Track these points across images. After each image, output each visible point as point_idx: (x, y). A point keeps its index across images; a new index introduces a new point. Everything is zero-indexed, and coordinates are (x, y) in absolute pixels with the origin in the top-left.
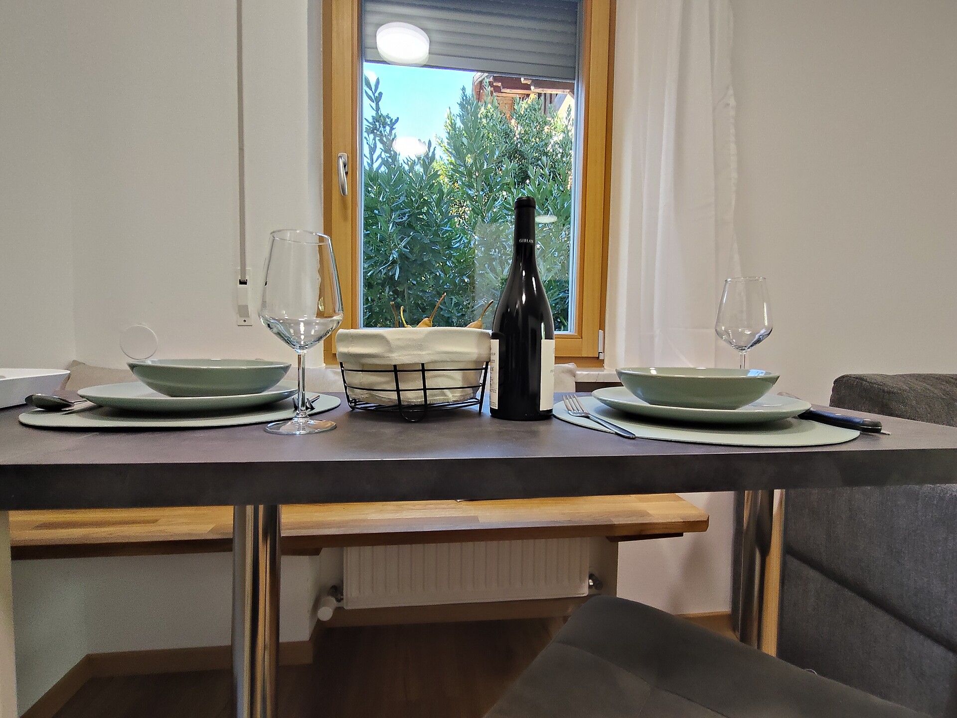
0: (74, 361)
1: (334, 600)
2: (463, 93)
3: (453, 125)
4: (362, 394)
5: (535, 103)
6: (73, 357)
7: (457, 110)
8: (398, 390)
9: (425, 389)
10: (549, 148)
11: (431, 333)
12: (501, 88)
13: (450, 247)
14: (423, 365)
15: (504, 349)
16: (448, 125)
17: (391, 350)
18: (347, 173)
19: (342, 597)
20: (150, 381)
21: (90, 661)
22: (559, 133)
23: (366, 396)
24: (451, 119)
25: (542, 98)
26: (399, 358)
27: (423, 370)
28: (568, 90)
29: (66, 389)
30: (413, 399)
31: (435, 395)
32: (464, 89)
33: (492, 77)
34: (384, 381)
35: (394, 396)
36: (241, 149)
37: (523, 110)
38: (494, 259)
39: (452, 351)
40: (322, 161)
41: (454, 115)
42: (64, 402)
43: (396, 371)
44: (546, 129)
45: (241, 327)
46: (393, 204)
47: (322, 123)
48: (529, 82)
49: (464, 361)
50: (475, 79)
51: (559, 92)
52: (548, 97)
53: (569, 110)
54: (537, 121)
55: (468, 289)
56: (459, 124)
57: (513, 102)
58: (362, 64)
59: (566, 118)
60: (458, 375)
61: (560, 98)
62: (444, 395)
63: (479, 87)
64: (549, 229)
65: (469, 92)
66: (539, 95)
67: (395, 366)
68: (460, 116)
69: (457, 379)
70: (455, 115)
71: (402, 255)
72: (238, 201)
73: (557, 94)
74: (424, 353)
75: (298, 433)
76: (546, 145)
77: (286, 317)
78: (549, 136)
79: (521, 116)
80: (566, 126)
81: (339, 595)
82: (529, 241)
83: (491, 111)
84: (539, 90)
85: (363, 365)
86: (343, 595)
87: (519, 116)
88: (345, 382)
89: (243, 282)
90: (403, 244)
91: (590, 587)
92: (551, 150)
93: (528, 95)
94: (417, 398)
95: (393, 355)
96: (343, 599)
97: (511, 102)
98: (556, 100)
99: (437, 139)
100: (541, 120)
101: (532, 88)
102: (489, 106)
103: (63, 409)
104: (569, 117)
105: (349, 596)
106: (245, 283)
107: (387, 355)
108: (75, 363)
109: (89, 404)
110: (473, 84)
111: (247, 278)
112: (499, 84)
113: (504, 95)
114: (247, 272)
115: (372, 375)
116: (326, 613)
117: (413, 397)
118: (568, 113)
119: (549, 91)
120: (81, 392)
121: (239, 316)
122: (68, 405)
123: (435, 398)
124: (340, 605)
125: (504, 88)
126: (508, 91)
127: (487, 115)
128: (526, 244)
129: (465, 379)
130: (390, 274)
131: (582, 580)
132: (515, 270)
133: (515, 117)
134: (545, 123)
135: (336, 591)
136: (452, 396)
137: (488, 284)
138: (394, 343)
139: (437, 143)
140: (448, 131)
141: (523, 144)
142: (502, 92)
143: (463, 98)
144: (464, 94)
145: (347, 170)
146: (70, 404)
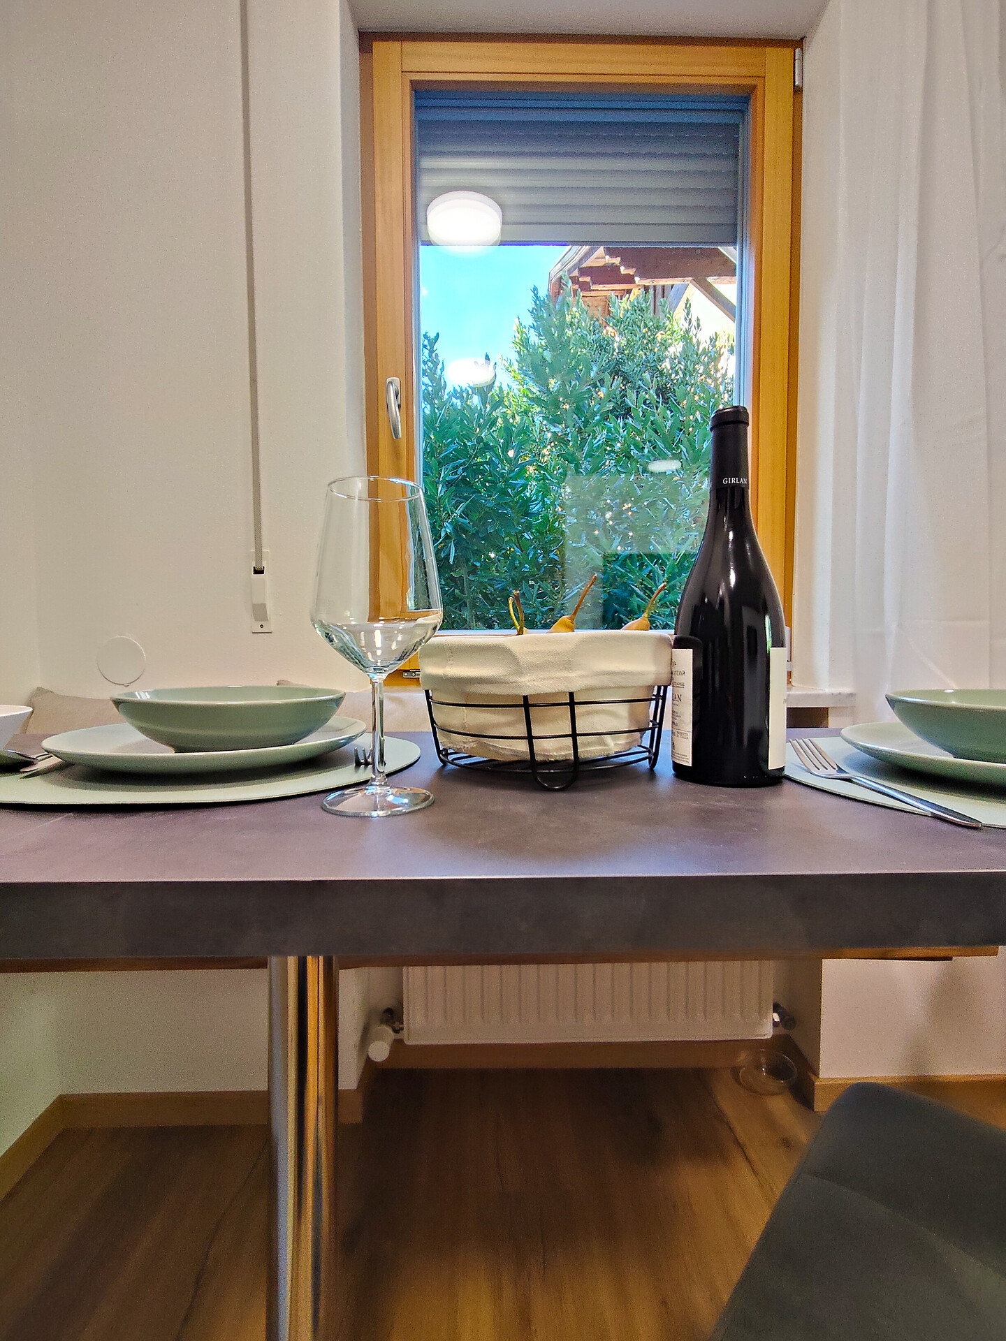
0: (39, 689)
1: (389, 1030)
2: (535, 295)
3: (525, 343)
4: (464, 743)
5: (641, 301)
6: (38, 683)
7: (529, 320)
8: (530, 738)
9: (574, 735)
10: (666, 365)
11: (585, 641)
12: (591, 284)
13: (527, 514)
14: (571, 695)
15: (700, 663)
16: (517, 340)
17: (520, 672)
18: (399, 406)
19: (401, 1026)
20: (144, 725)
21: (64, 1105)
22: (677, 342)
23: (473, 745)
24: (522, 333)
25: (651, 291)
26: (532, 684)
27: (572, 704)
28: (691, 278)
29: (27, 733)
30: (553, 751)
31: (589, 744)
32: (535, 290)
33: (577, 270)
34: (507, 723)
35: (522, 746)
36: (254, 380)
37: (622, 312)
38: (594, 527)
39: (618, 670)
40: (364, 390)
41: (525, 327)
42: (24, 758)
43: (526, 704)
44: (659, 336)
45: (256, 635)
46: (440, 454)
47: (363, 336)
48: (631, 272)
49: (632, 687)
50: (552, 275)
51: (677, 282)
52: (659, 290)
53: (688, 306)
54: (646, 326)
55: (553, 570)
56: (534, 339)
57: (607, 304)
58: (418, 248)
59: (686, 319)
60: (623, 709)
61: (678, 290)
62: (604, 743)
63: (557, 286)
64: (681, 479)
65: (543, 293)
66: (646, 288)
67: (525, 698)
68: (533, 327)
69: (620, 717)
70: (527, 326)
71: (458, 528)
72: (250, 455)
73: (672, 286)
74: (573, 675)
75: (374, 814)
76: (661, 360)
77: (353, 623)
78: (665, 345)
79: (620, 321)
80: (687, 332)
81: (397, 1023)
82: (739, 481)
83: (577, 315)
84: (647, 282)
85: (468, 695)
86: (402, 1024)
87: (618, 321)
88: (433, 721)
89: (259, 571)
90: (458, 512)
91: (775, 1024)
92: (669, 367)
93: (629, 292)
94: (561, 749)
95: (523, 679)
96: (402, 1029)
97: (603, 303)
98: (671, 294)
99: (504, 362)
100: (651, 324)
101: (637, 279)
102: (575, 309)
103: (21, 770)
104: (690, 317)
105: (411, 1025)
106: (261, 572)
107: (512, 679)
108: (40, 691)
109: (54, 761)
110: (550, 281)
111: (264, 564)
112: (588, 279)
113: (593, 294)
114: (264, 555)
115: (483, 711)
116: (380, 1051)
117: (554, 749)
118: (686, 311)
119: (661, 282)
120: (48, 744)
121: (254, 620)
122: (29, 763)
123: (589, 749)
124: (397, 1036)
125: (594, 283)
126: (600, 287)
127: (572, 322)
128: (733, 487)
129: (632, 715)
130: (443, 555)
131: (762, 1014)
132: (714, 531)
133: (611, 324)
134: (658, 328)
135: (393, 1016)
136: (613, 745)
137: (588, 564)
138: (524, 660)
139: (503, 367)
140: (519, 350)
141: (626, 361)
142: (593, 290)
143: (535, 302)
144: (537, 297)
145: (399, 403)
146: (31, 760)
